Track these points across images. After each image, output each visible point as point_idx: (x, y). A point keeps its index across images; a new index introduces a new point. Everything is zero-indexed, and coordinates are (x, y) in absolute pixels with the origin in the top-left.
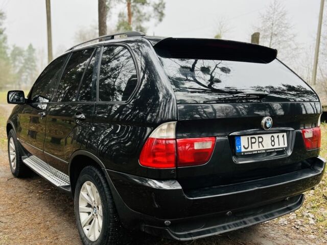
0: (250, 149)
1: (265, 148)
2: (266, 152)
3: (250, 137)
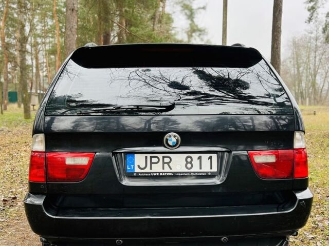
0: (148, 170)
1: (173, 170)
2: (173, 176)
3: (149, 156)
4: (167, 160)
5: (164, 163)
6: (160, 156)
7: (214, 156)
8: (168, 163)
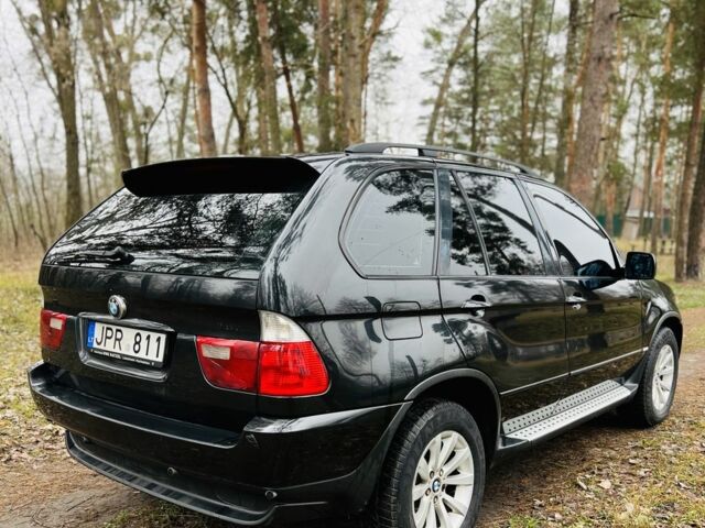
0: (101, 347)
1: (123, 352)
2: (121, 360)
3: (106, 326)
4: (119, 335)
5: (116, 339)
6: (114, 328)
7: (163, 337)
8: (119, 340)
